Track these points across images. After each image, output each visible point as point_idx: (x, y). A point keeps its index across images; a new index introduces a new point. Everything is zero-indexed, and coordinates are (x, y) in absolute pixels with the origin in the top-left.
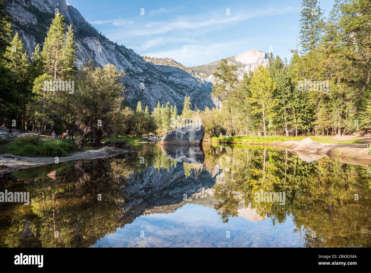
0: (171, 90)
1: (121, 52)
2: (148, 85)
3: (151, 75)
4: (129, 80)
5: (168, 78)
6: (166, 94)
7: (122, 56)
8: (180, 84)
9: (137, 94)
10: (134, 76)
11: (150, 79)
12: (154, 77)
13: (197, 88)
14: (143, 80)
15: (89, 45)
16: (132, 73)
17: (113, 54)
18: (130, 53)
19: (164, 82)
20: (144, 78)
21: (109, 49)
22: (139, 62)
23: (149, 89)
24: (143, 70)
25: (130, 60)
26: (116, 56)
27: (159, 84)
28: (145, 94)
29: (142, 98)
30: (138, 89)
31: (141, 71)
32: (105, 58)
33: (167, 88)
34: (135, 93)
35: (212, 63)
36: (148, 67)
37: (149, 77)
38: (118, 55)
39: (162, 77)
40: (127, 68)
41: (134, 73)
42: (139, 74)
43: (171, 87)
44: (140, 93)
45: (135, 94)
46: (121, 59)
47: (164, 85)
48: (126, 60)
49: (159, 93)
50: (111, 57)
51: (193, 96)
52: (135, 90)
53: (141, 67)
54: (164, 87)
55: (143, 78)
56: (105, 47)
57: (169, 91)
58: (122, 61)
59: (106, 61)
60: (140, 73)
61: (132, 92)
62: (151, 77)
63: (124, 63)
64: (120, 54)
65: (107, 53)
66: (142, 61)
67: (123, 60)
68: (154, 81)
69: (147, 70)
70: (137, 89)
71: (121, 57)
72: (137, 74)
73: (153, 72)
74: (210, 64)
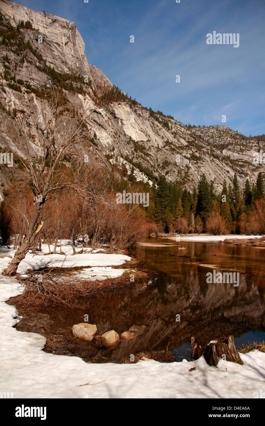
0: (228, 169)
1: (157, 119)
2: (195, 162)
3: (199, 148)
4: (169, 156)
5: (221, 152)
6: (221, 174)
7: (159, 124)
8: (239, 159)
9: (181, 174)
10: (176, 150)
11: (197, 154)
12: (203, 151)
13: (263, 165)
14: (189, 156)
15: (116, 112)
16: (173, 146)
17: (147, 122)
18: (169, 120)
19: (216, 157)
20: (189, 153)
21: (141, 116)
22: (181, 132)
23: (197, 167)
24: (188, 142)
25: (169, 129)
26: (151, 126)
27: (211, 161)
28: (191, 175)
29: (189, 180)
30: (181, 168)
31: (185, 144)
32: (137, 128)
33: (221, 165)
34: (179, 172)
36: (194, 138)
37: (196, 152)
38: (153, 124)
39: (214, 151)
40: (166, 140)
41: (176, 147)
42: (182, 148)
43: (227, 164)
44: (185, 173)
46: (158, 128)
47: (217, 161)
48: (164, 130)
49: (211, 172)
50: (145, 127)
52: (178, 168)
53: (184, 139)
54: (217, 164)
55: (187, 153)
56: (136, 113)
57: (225, 170)
58: (158, 131)
59: (138, 131)
60: (184, 146)
61: (174, 172)
62: (198, 152)
63: (162, 134)
64: (156, 123)
65: (139, 121)
66: (185, 131)
67: (160, 129)
68: (203, 156)
69: (193, 142)
70: (180, 168)
71: (158, 126)
72: (180, 147)
73: (200, 143)
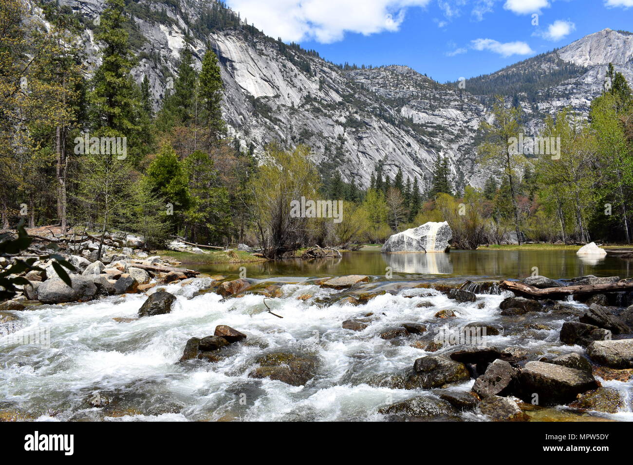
0: (408, 139)
1: (291, 59)
2: (354, 130)
3: (361, 106)
4: (311, 122)
5: (399, 111)
6: (397, 149)
7: (294, 67)
8: (428, 123)
9: (330, 151)
10: (322, 112)
11: (358, 117)
12: (368, 111)
13: (467, 132)
14: (343, 120)
15: (223, 47)
16: (316, 105)
17: (274, 64)
18: (311, 59)
19: (390, 120)
20: (343, 114)
21: (263, 54)
22: (331, 79)
23: (356, 139)
24: (341, 96)
25: (311, 76)
26: (280, 69)
27: (380, 127)
28: (347, 152)
29: (343, 161)
30: (331, 140)
31: (338, 99)
32: (258, 76)
33: (397, 134)
34: (326, 149)
35: (502, 70)
36: (352, 89)
37: (356, 113)
38: (284, 66)
39: (386, 111)
40: (305, 93)
41: (323, 105)
42: (333, 106)
43: (407, 132)
44: (337, 149)
45: (325, 153)
46: (293, 74)
47: (391, 128)
48: (302, 77)
49: (380, 147)
50: (271, 73)
51: (459, 149)
52: (325, 141)
53: (337, 91)
54: (391, 133)
55: (341, 116)
56: (256, 49)
57: (403, 142)
58: (293, 79)
59: (260, 80)
60: (336, 104)
61: (319, 148)
62: (360, 112)
63: (299, 84)
64: (290, 65)
65: (260, 64)
66: (338, 77)
67: (296, 76)
68: (367, 120)
69: (352, 96)
70: (329, 141)
71: (292, 71)
72: (329, 105)
73: (363, 98)
74: (497, 73)
